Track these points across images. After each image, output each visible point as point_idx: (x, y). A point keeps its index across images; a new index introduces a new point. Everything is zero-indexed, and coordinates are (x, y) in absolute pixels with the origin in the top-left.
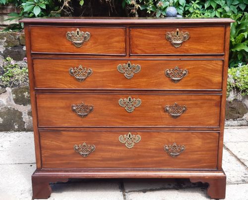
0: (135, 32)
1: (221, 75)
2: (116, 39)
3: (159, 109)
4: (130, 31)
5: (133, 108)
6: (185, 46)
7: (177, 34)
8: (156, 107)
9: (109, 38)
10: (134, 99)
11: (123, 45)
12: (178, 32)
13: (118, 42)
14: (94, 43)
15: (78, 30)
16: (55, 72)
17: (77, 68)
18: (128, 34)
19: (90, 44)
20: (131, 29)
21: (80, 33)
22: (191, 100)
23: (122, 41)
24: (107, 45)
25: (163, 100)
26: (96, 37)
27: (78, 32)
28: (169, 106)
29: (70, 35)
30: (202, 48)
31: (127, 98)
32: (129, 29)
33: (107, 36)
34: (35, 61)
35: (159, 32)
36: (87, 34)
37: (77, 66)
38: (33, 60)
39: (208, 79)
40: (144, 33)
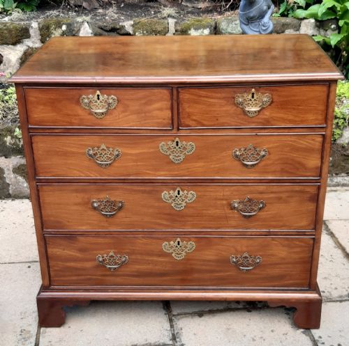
0: (185, 95)
1: (319, 156)
2: (157, 105)
3: (223, 205)
5: (184, 204)
6: (264, 115)
7: (253, 97)
8: (219, 202)
9: (146, 104)
10: (186, 192)
11: (168, 113)
12: (253, 94)
13: (161, 109)
14: (123, 112)
15: (98, 92)
16: (66, 154)
17: (98, 147)
18: (175, 97)
19: (116, 113)
20: (180, 90)
21: (101, 97)
22: (272, 192)
23: (167, 109)
24: (143, 115)
25: (228, 193)
26: (126, 102)
27: (98, 96)
28: (238, 201)
29: (86, 101)
30: (291, 117)
31: (174, 190)
32: (177, 91)
33: (143, 101)
34: (35, 139)
35: (224, 95)
36: (112, 98)
37: (98, 145)
38: (31, 137)
39: (299, 163)
40: (201, 96)
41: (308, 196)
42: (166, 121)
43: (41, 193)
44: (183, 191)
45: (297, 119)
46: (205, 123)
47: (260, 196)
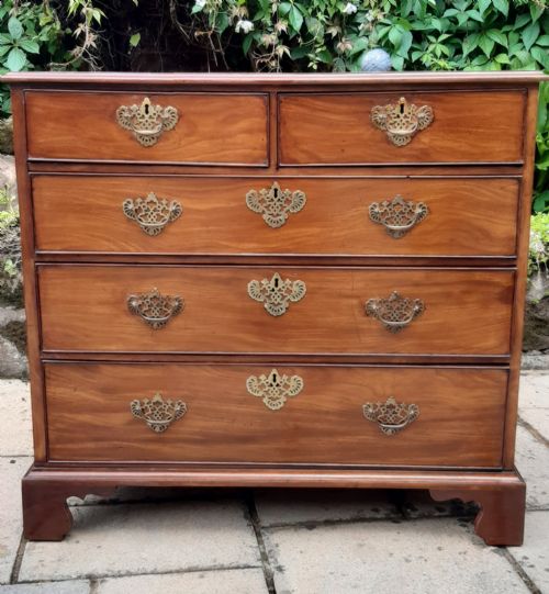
0: (291, 108)
1: (513, 217)
2: (244, 124)
3: (352, 307)
4: (279, 102)
5: (285, 304)
6: (420, 142)
7: (402, 111)
8: (346, 302)
9: (225, 121)
10: (288, 281)
11: (262, 139)
12: (402, 106)
13: (249, 131)
14: (187, 135)
15: (147, 101)
16: (86, 210)
17: (144, 198)
18: (274, 111)
19: (175, 137)
20: (282, 97)
21: (151, 109)
22: (435, 284)
23: (260, 131)
24: (220, 141)
25: (361, 285)
26: (193, 118)
27: (147, 106)
28: (378, 299)
29: (126, 114)
30: (465, 147)
31: (269, 278)
32: (277, 99)
33: (221, 117)
34: (37, 182)
35: (353, 108)
36: (169, 111)
37: (142, 193)
38: (31, 179)
39: (481, 230)
40: (315, 109)
41: (497, 290)
42: (258, 153)
43: (41, 281)
44: (283, 279)
45: (474, 150)
47: (416, 290)
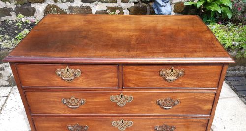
0: (127, 69)
1: (211, 104)
2: (108, 75)
3: (149, 128)
4: (122, 68)
5: (126, 127)
6: (178, 81)
7: (172, 71)
8: (147, 126)
9: (100, 74)
10: (127, 121)
11: (116, 80)
12: (172, 70)
13: (111, 77)
14: (85, 79)
15: (68, 67)
16: (49, 102)
17: (70, 98)
18: (120, 71)
19: (81, 79)
20: (123, 66)
21: (70, 70)
23: (115, 77)
24: (99, 80)
25: (153, 122)
26: (87, 73)
27: (68, 69)
28: (159, 126)
29: (60, 73)
30: (196, 83)
31: (120, 120)
33: (99, 73)
34: (27, 94)
35: (152, 70)
36: (78, 72)
37: (69, 97)
38: (25, 92)
39: (199, 108)
40: (137, 70)
41: (202, 123)
42: (114, 84)
44: (125, 120)
45: (200, 84)
46: (140, 85)
47: (173, 124)
